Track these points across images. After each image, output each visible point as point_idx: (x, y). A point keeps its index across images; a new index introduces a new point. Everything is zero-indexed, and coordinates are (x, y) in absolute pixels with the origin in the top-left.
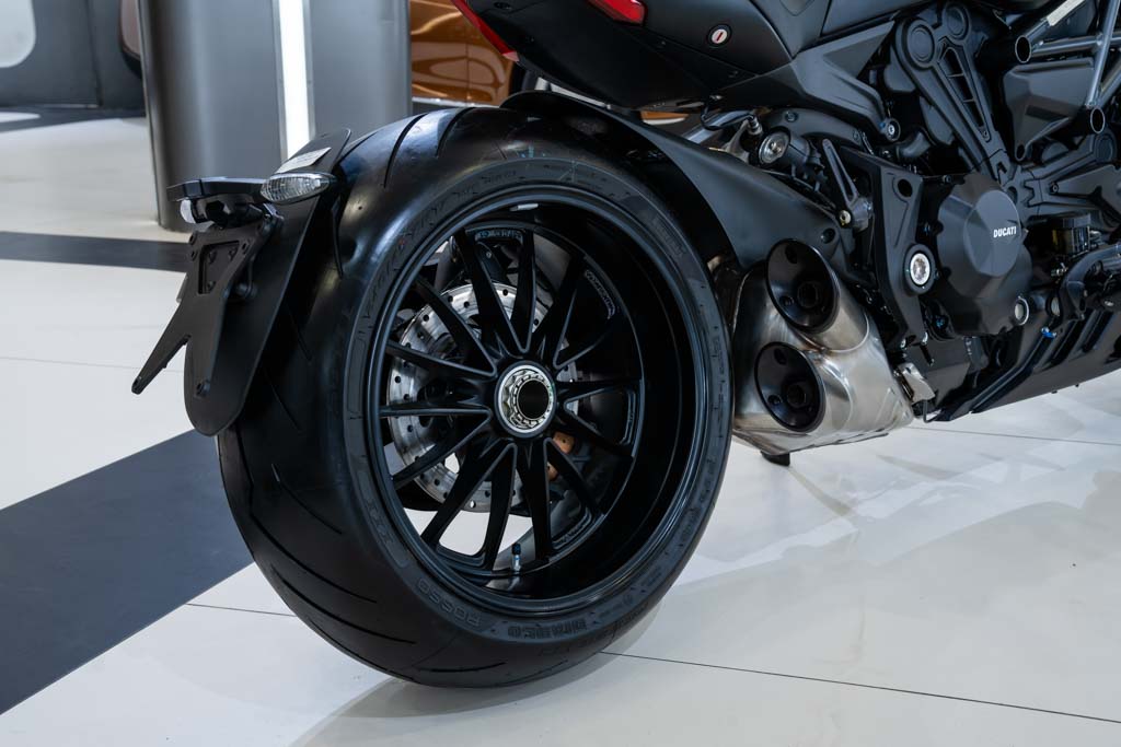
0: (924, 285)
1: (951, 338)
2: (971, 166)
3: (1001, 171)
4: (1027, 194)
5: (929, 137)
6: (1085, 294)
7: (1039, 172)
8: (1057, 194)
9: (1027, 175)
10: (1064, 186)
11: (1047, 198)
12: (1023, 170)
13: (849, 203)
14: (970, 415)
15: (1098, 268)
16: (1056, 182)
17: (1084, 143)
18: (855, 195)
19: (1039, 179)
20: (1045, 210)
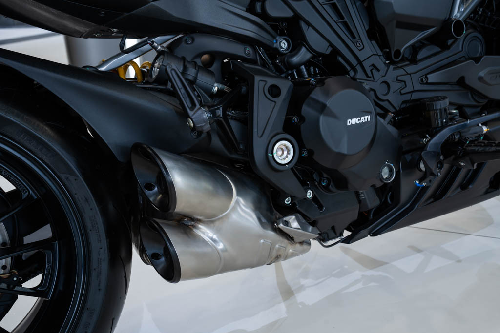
0: (287, 164)
1: (334, 192)
2: (349, 68)
3: (374, 71)
4: (400, 85)
5: (310, 49)
6: (442, 157)
7: (411, 69)
8: (427, 83)
9: (400, 72)
10: (432, 78)
11: (418, 87)
12: (394, 69)
13: (191, 113)
14: (369, 238)
15: (457, 137)
16: (426, 75)
17: (455, 45)
18: (198, 106)
19: (410, 74)
20: (416, 96)
